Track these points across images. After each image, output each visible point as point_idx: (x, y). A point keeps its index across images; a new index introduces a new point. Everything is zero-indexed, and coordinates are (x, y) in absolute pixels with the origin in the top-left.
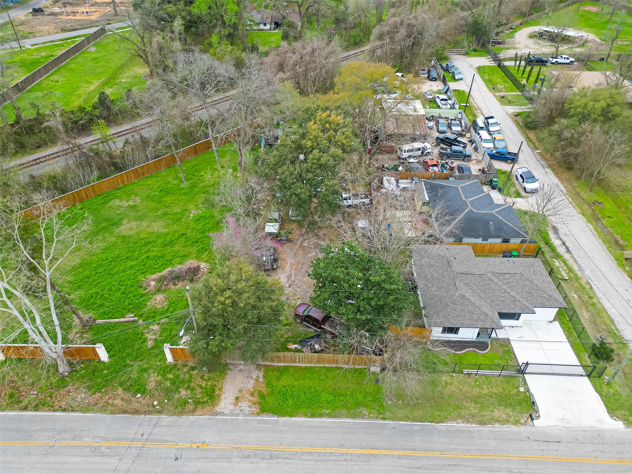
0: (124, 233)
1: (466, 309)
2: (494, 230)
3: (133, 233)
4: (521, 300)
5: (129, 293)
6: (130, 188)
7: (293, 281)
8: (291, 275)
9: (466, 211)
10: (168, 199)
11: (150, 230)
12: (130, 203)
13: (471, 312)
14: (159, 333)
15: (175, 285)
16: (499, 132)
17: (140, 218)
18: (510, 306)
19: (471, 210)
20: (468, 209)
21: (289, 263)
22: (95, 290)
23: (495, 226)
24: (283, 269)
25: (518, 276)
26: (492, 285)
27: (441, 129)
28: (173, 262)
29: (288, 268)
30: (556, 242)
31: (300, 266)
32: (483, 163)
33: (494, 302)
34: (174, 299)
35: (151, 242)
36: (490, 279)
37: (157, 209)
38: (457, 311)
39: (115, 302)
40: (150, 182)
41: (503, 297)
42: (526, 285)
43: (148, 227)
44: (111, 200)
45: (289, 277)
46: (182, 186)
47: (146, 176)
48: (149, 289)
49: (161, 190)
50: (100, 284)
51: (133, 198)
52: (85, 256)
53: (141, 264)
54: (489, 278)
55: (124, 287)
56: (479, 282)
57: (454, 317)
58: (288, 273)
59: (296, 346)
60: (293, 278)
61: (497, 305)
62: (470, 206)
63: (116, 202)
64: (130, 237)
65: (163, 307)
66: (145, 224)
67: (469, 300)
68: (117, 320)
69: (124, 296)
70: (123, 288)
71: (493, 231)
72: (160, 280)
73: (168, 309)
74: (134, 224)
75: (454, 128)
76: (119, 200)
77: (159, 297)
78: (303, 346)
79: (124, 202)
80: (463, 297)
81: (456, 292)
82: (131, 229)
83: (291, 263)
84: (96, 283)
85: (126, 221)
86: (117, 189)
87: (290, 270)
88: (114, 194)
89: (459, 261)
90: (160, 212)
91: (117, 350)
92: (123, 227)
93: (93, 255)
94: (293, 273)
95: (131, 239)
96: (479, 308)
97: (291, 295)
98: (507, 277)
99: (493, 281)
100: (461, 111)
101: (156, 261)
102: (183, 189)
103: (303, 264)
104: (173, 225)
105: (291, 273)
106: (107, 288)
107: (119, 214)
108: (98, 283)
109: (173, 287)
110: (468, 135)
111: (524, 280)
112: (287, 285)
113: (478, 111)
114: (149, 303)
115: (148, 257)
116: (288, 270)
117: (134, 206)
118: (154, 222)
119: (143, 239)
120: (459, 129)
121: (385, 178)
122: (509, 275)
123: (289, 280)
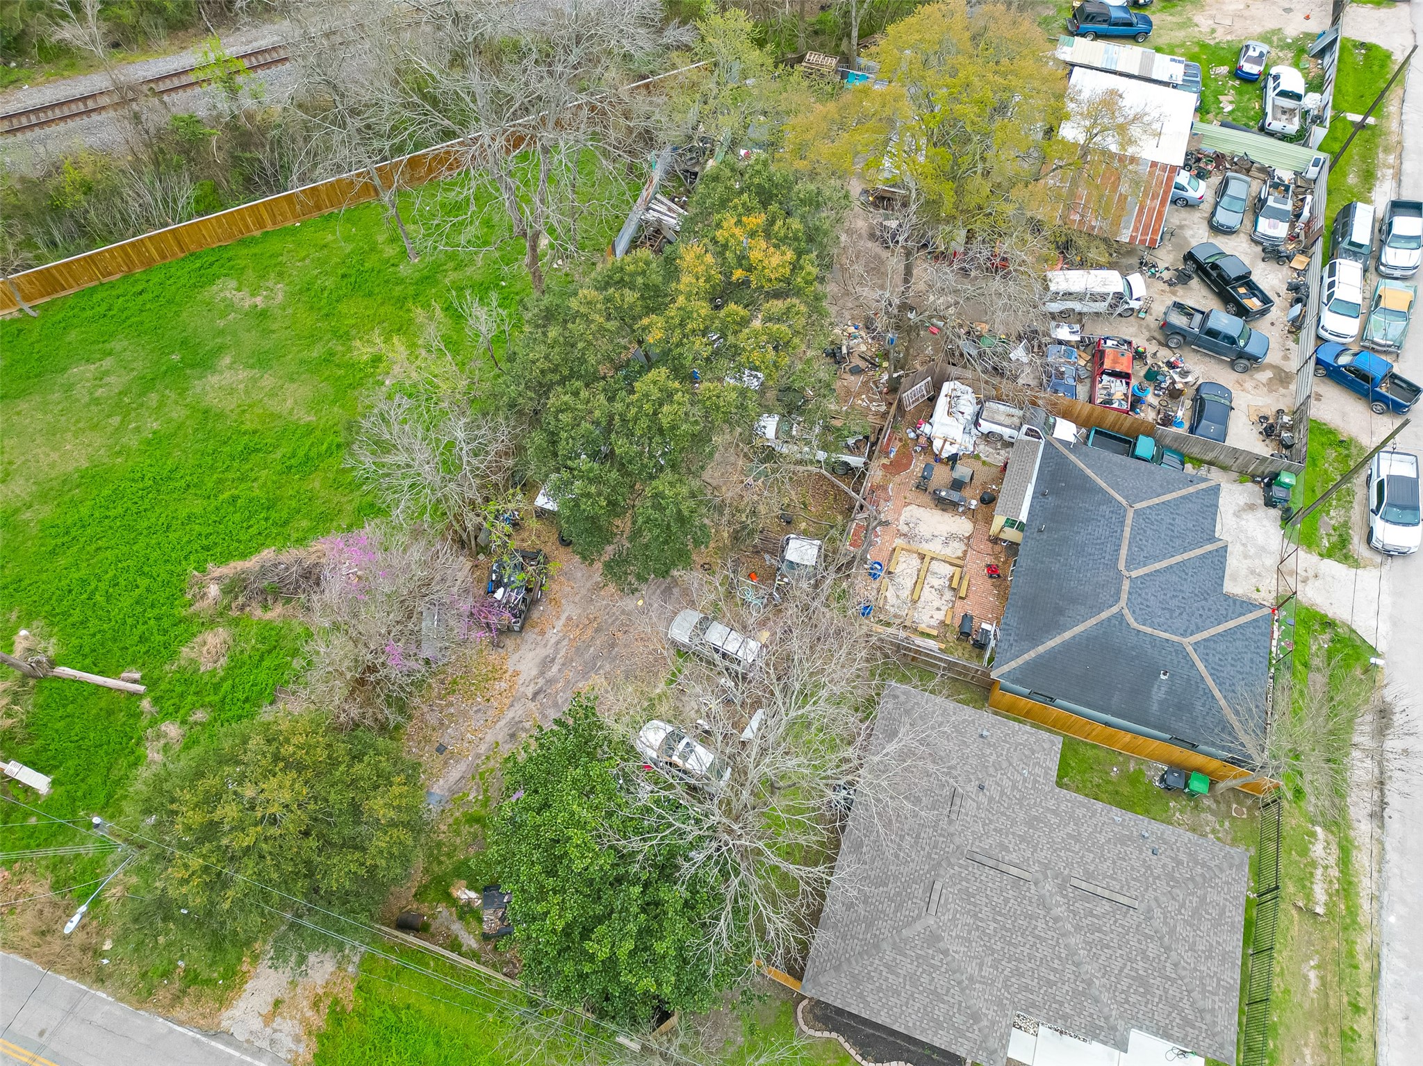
0: (213, 400)
1: (925, 979)
2: (1161, 703)
3: (230, 404)
4: (1105, 997)
5: (153, 606)
6: (274, 245)
7: (550, 682)
8: (553, 660)
9: (1104, 615)
10: (351, 309)
11: (273, 405)
12: (258, 300)
13: (935, 992)
14: (177, 747)
15: (265, 607)
16: (1405, 276)
17: (262, 360)
18: (1061, 1004)
19: (1120, 616)
20: (1115, 610)
21: (563, 618)
22: (83, 573)
23: (1170, 692)
24: (543, 633)
25: (1134, 918)
26: (1041, 924)
27: (1222, 217)
28: (287, 530)
29: (553, 635)
30: (1361, 769)
31: (590, 632)
32: (1293, 387)
33: (1022, 975)
34: (246, 656)
35: (258, 450)
36: (1042, 902)
37: (313, 338)
38: (898, 975)
39: (113, 623)
40: (330, 237)
41: (1055, 970)
42: (1144, 952)
43: (272, 394)
44: (216, 277)
45: (546, 663)
46: (404, 270)
47: (326, 212)
48: (198, 606)
49: (344, 276)
50: (101, 555)
51: (270, 284)
52: (102, 452)
53: (214, 518)
54: (1041, 897)
55: (147, 581)
56: (1006, 901)
57: (880, 989)
58: (549, 651)
59: (473, 895)
60: (555, 669)
61: (1026, 988)
62: (1123, 603)
63: (226, 290)
64: (221, 416)
65: (213, 673)
66: (268, 381)
67: (945, 953)
68: (99, 679)
69: (139, 609)
70: (144, 582)
71: (1155, 707)
72: (234, 587)
73: (223, 679)
74: (243, 374)
75: (1265, 226)
76: (233, 284)
77: (215, 639)
78: (487, 902)
79: (245, 293)
80: (933, 938)
81: (919, 916)
82: (232, 391)
83: (569, 619)
84: (94, 547)
85: (227, 360)
86: (242, 242)
87: (558, 643)
88: (230, 260)
89: (991, 799)
90: (317, 352)
91: (72, 772)
92: (214, 380)
93: (119, 453)
94: (562, 653)
95: (219, 426)
96: (963, 990)
97: (527, 725)
98: (1099, 911)
99: (1048, 910)
100: (1322, 156)
101: (249, 518)
102: (399, 282)
103: (597, 630)
104: (334, 402)
105: (557, 651)
106: (111, 574)
107: (221, 333)
108: (99, 549)
109: (258, 612)
110: (1299, 262)
111: (1147, 936)
112: (530, 691)
113: (1391, 159)
114: (185, 650)
115: (234, 499)
116: (553, 641)
117: (263, 314)
118: (292, 380)
119: (245, 433)
120: (1281, 230)
121: (947, 387)
122: (1107, 906)
123: (542, 673)
